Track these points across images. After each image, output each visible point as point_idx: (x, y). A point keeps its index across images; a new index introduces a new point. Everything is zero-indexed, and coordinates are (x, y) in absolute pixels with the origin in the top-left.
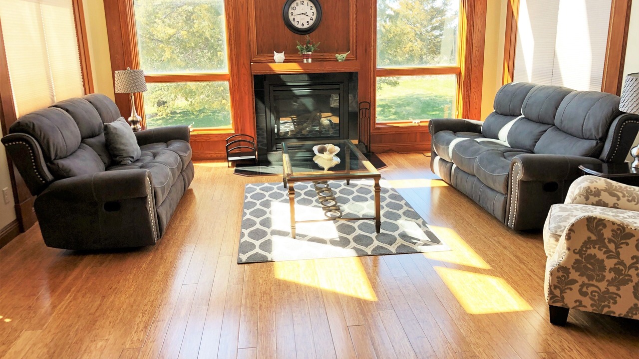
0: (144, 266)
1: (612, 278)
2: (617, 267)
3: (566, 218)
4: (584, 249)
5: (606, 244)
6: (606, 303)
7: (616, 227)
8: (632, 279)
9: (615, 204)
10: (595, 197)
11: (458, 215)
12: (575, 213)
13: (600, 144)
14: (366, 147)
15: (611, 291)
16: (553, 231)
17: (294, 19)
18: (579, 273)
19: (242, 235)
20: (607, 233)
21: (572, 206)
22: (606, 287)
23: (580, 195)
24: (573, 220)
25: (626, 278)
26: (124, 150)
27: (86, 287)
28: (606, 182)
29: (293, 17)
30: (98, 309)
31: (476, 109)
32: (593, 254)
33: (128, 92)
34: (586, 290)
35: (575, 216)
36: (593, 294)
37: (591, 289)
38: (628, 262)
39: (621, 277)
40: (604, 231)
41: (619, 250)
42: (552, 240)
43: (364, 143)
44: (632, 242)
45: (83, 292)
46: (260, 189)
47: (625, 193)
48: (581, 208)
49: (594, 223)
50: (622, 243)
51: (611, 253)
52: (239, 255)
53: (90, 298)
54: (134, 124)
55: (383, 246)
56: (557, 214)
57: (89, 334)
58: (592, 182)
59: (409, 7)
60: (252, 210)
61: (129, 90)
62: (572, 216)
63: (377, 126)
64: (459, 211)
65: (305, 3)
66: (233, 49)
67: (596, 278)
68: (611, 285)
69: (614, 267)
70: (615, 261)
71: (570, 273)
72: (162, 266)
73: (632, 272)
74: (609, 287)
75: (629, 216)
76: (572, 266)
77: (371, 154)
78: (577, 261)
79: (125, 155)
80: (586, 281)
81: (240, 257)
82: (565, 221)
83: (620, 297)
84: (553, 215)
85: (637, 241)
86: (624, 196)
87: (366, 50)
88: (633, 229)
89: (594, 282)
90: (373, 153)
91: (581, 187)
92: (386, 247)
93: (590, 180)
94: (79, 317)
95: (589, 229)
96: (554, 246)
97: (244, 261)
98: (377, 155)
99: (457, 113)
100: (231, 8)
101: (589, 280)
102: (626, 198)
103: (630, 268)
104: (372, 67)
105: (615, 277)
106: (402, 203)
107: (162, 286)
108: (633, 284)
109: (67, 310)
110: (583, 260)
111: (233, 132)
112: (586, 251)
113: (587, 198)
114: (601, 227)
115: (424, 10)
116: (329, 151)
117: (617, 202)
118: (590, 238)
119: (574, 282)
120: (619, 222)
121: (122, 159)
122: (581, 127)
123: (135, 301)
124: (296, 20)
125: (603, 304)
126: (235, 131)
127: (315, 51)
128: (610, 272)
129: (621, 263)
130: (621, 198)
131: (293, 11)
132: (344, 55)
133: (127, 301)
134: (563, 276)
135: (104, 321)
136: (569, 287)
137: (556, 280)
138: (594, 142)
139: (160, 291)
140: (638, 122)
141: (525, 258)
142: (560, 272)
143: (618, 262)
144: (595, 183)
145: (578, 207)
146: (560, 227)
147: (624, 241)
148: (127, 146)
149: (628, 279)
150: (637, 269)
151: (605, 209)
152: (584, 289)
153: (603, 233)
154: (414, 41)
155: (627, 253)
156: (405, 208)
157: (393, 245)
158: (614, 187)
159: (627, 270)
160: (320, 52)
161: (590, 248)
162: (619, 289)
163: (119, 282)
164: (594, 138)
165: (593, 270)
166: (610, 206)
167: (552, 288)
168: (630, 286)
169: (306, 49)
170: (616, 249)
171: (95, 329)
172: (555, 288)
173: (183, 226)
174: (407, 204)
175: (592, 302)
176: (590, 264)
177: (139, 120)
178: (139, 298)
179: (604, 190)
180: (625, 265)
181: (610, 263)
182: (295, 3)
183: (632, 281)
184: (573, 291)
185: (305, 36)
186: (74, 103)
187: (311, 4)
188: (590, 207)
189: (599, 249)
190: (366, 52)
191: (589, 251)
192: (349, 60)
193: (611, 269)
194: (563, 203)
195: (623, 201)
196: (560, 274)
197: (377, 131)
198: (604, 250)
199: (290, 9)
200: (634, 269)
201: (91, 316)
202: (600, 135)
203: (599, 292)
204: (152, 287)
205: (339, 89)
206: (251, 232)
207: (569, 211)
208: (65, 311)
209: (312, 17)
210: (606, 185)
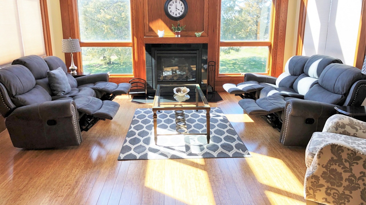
0: (61, 159)
1: (347, 185)
2: (350, 178)
3: (321, 143)
4: (329, 165)
5: (343, 163)
6: (343, 201)
7: (350, 152)
8: (360, 186)
9: (354, 134)
10: (342, 128)
11: (260, 133)
12: (327, 139)
13: (344, 97)
14: (212, 88)
15: (346, 193)
16: (311, 151)
17: (171, 11)
18: (325, 181)
19: (126, 141)
20: (344, 156)
21: (326, 134)
22: (343, 190)
23: (333, 127)
24: (322, 146)
25: (356, 186)
26: (59, 87)
27: (22, 171)
28: (350, 120)
29: (170, 10)
30: (25, 186)
31: (280, 67)
32: (335, 169)
33: (69, 52)
34: (330, 192)
35: (327, 141)
36: (334, 194)
37: (333, 191)
38: (358, 175)
39: (353, 185)
40: (342, 154)
41: (352, 167)
42: (310, 157)
43: (211, 86)
44: (361, 162)
45: (20, 175)
46: (144, 112)
47: (361, 127)
48: (331, 136)
49: (336, 148)
50: (354, 163)
51: (346, 169)
52: (120, 155)
53: (22, 179)
54: (73, 71)
55: (210, 152)
56: (315, 139)
57: (15, 203)
58: (340, 119)
59: (250, 6)
60: (136, 125)
61: (69, 51)
62: (324, 141)
63: (219, 76)
64: (262, 131)
65: (178, 1)
66: (135, 28)
67: (337, 185)
68: (347, 190)
69: (348, 178)
70: (349, 174)
71: (320, 180)
72: (72, 160)
73: (360, 182)
74: (345, 191)
75: (362, 143)
76: (321, 176)
77: (215, 92)
78: (324, 173)
79: (59, 90)
80: (330, 186)
81: (120, 156)
82: (319, 145)
83: (352, 198)
84: (313, 139)
85: (364, 162)
86: (361, 129)
87: (214, 30)
88: (362, 154)
89: (335, 187)
90: (216, 92)
91: (333, 122)
92: (211, 153)
93: (339, 117)
94: (12, 192)
95: (332, 152)
96: (311, 161)
97: (122, 158)
98: (219, 93)
99: (268, 70)
100: (134, 4)
101: (332, 186)
102: (362, 130)
103: (358, 179)
104: (217, 41)
105: (349, 184)
106: (227, 124)
107: (69, 172)
108: (361, 190)
109: (7, 186)
110: (328, 172)
111: (133, 77)
112: (330, 166)
113: (337, 129)
114: (340, 152)
115: (259, 8)
116: (183, 91)
117: (356, 132)
118: (333, 158)
119: (322, 186)
120: (352, 149)
121: (57, 93)
122: (333, 86)
123: (49, 182)
124: (172, 12)
125: (341, 201)
126: (135, 76)
127: (182, 31)
128: (346, 181)
129: (353, 176)
130: (359, 130)
131: (170, 6)
132: (200, 33)
133: (44, 182)
134: (315, 181)
135: (26, 195)
136: (319, 189)
137: (310, 184)
138: (340, 96)
139: (66, 176)
140: (365, 85)
141: (298, 164)
142: (313, 179)
143: (351, 175)
144: (342, 120)
145: (330, 135)
146: (315, 148)
147: (355, 161)
148: (61, 85)
149: (357, 187)
150: (363, 180)
151: (347, 137)
152: (329, 191)
153: (341, 155)
154: (252, 25)
155: (357, 169)
156: (229, 128)
157: (216, 152)
158: (354, 123)
159: (357, 181)
160: (186, 31)
161: (333, 165)
162: (351, 193)
163: (43, 169)
164: (341, 94)
165: (335, 179)
166: (351, 135)
167: (308, 188)
168: (359, 191)
169: (177, 29)
170: (350, 166)
171: (19, 200)
172: (310, 189)
173: (92, 134)
174: (230, 125)
175: (333, 200)
176: (333, 175)
177: (75, 69)
178: (52, 180)
179: (347, 125)
180: (356, 177)
181: (345, 176)
182: (172, 2)
183: (360, 188)
184: (321, 191)
185: (177, 21)
186: (31, 58)
187: (181, 3)
188: (338, 135)
189: (339, 166)
190: (214, 32)
191: (332, 167)
192: (203, 36)
193: (346, 180)
194: (321, 131)
195: (360, 132)
196: (313, 180)
197: (219, 79)
198: (342, 166)
199: (169, 5)
200: (361, 180)
201: (19, 191)
202: (345, 92)
203: (339, 194)
204: (62, 173)
205: (196, 53)
206: (131, 139)
207: (323, 138)
208: (5, 187)
209: (182, 10)
210: (349, 121)
